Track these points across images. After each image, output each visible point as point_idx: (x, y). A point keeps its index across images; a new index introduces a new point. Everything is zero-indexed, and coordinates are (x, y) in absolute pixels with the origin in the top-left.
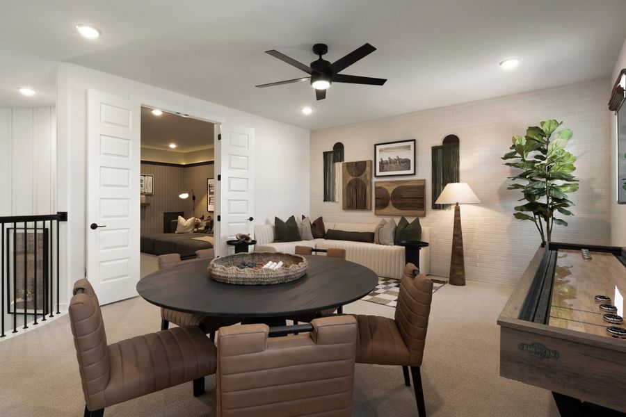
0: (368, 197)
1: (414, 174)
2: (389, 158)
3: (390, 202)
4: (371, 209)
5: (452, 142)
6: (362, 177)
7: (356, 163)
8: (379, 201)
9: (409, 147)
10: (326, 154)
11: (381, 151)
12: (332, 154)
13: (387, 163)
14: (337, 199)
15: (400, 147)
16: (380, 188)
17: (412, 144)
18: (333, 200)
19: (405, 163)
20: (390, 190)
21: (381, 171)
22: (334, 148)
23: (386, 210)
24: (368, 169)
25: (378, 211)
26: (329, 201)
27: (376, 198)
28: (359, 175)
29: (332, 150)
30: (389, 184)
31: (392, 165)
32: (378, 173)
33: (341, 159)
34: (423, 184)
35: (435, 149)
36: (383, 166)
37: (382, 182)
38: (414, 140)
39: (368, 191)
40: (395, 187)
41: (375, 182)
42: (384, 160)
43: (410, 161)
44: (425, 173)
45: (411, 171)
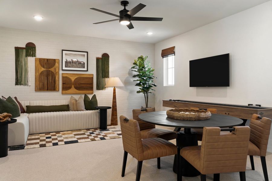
0: (57, 82)
1: (87, 71)
2: (72, 60)
3: (73, 86)
4: (59, 91)
5: (106, 57)
6: (52, 69)
7: (47, 60)
8: (65, 85)
9: (84, 55)
10: (17, 50)
11: (66, 54)
12: (24, 51)
13: (70, 62)
14: (30, 84)
15: (79, 55)
16: (66, 77)
17: (86, 54)
18: (26, 84)
19: (82, 65)
20: (73, 79)
21: (66, 67)
22: (26, 46)
23: (70, 91)
24: (57, 64)
25: (64, 92)
26: (21, 84)
27: (63, 84)
28: (49, 68)
29: (24, 47)
30: (72, 75)
31: (73, 64)
32: (64, 68)
33: (34, 55)
34: (92, 77)
35: (98, 59)
36: (68, 64)
37: (67, 74)
38: (87, 52)
39: (57, 78)
40: (76, 78)
41: (62, 74)
42: (68, 60)
43: (84, 63)
44: (92, 70)
45: (85, 69)
